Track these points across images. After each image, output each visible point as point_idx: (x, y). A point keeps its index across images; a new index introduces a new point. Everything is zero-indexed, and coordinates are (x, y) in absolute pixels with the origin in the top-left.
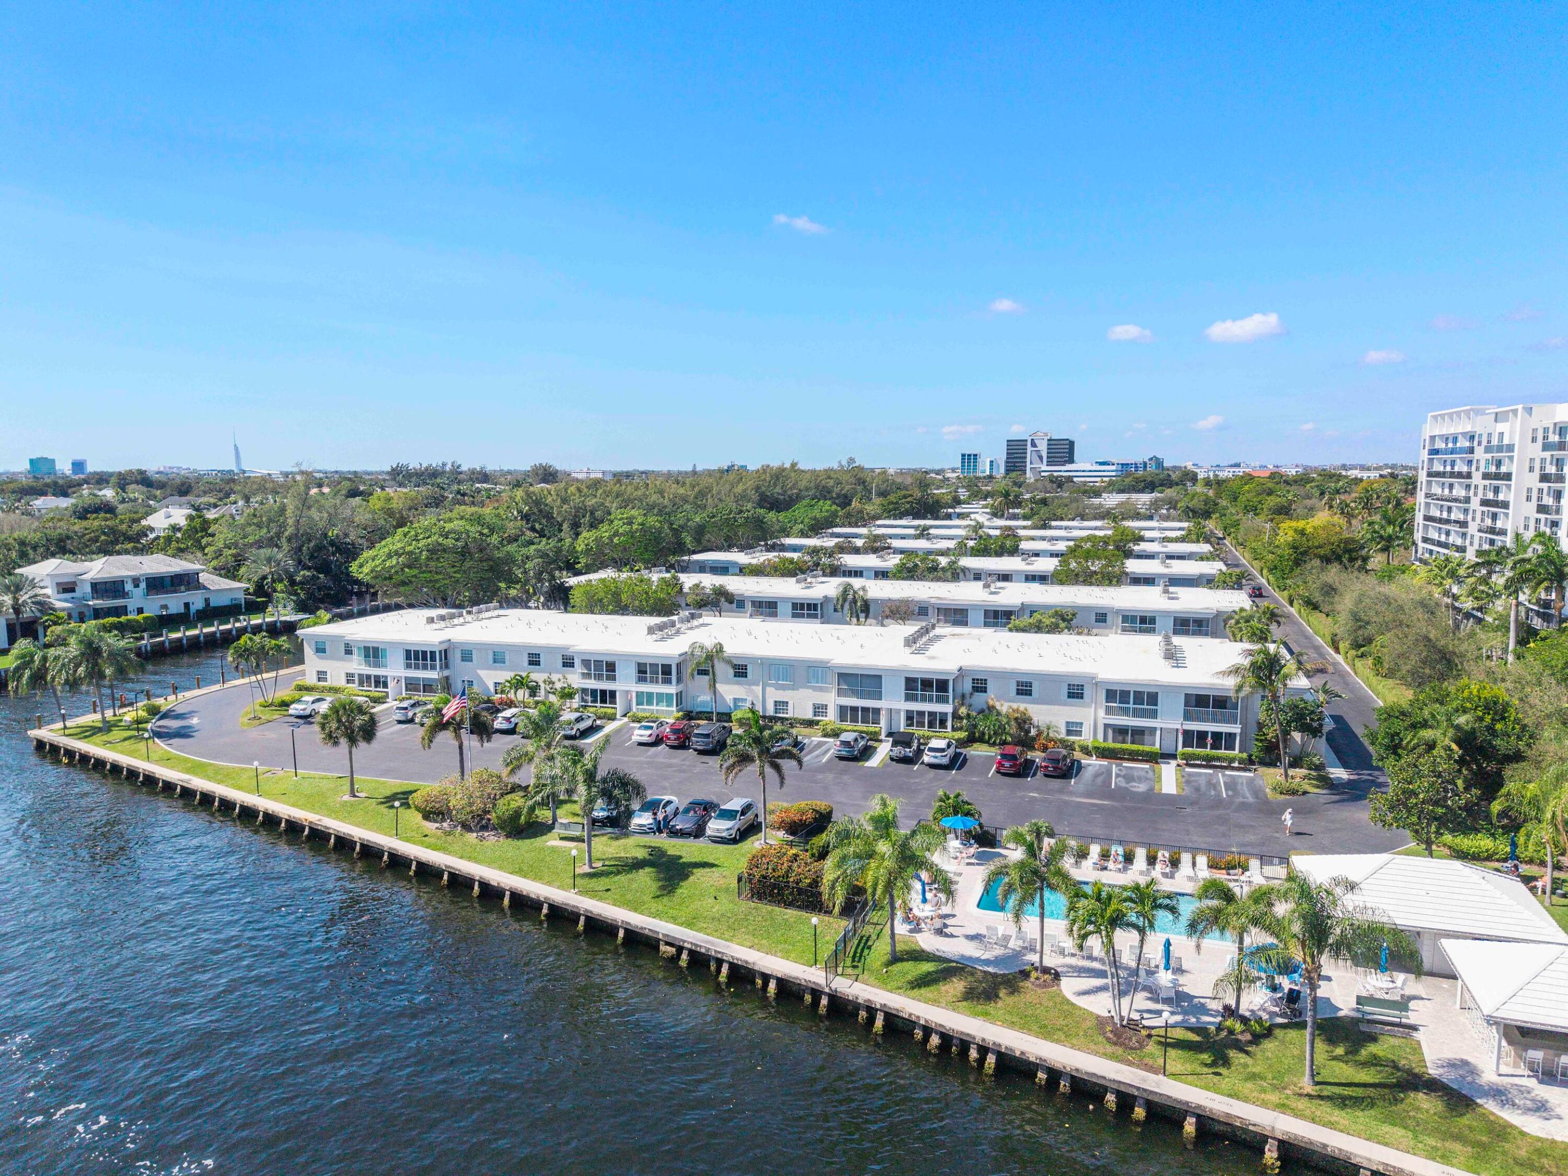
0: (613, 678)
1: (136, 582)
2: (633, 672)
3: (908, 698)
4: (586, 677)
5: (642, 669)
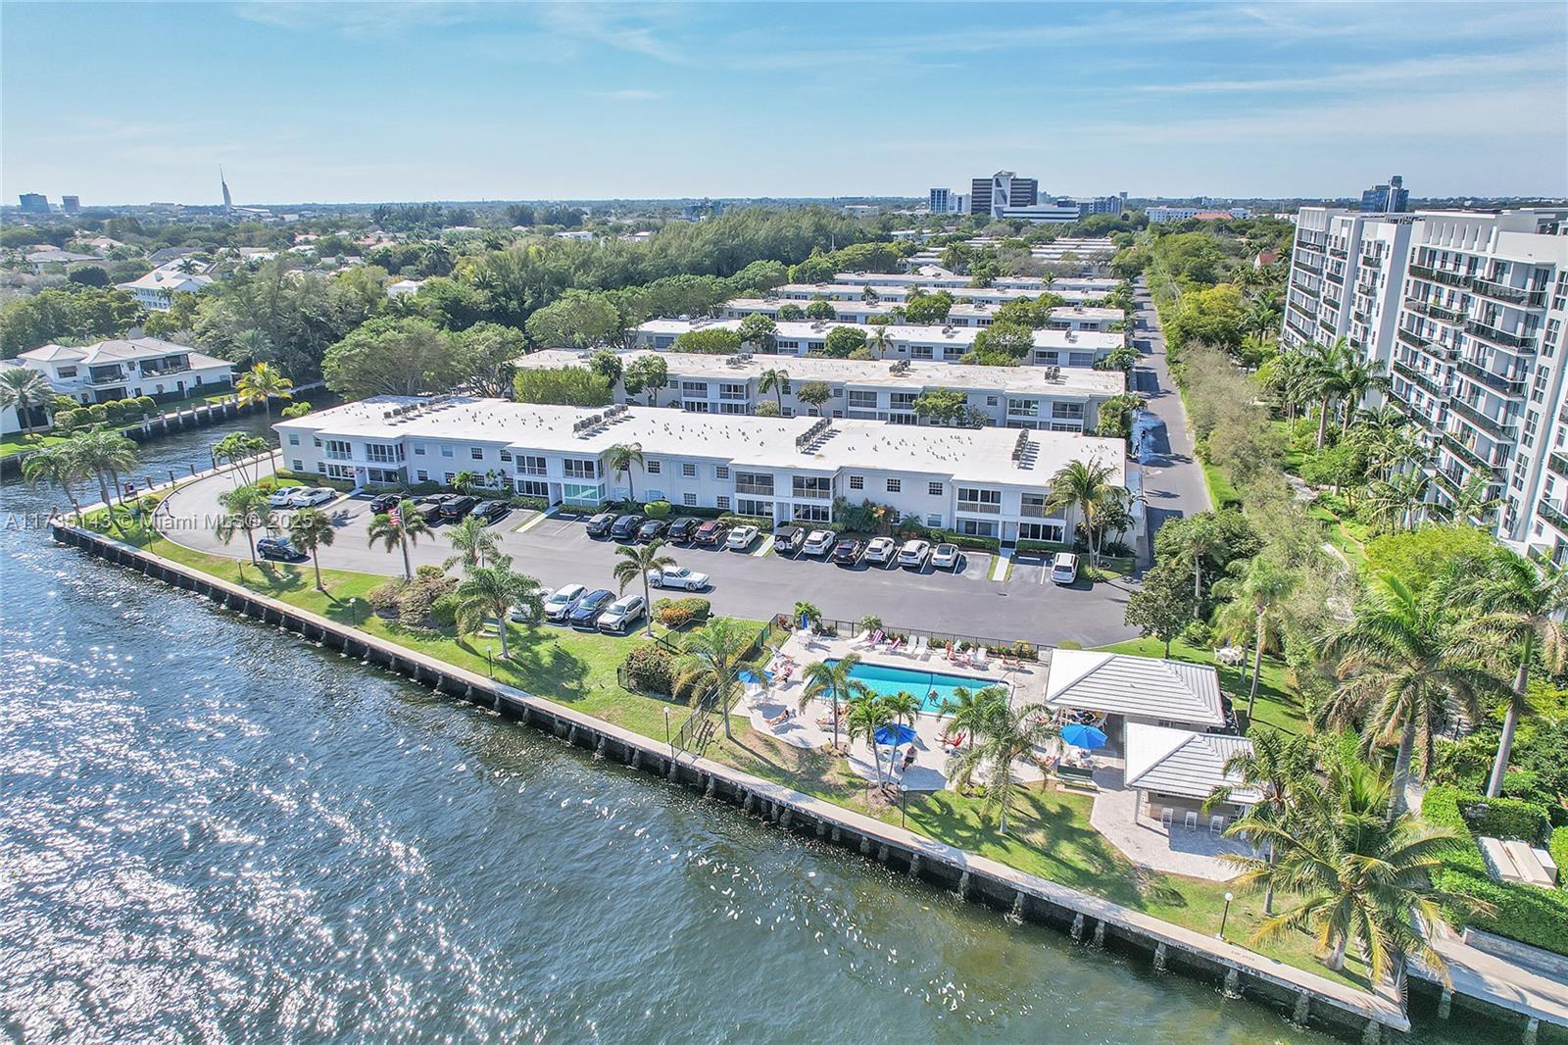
0: (543, 472)
1: (131, 365)
2: (561, 466)
3: (795, 494)
4: (521, 470)
5: (568, 464)
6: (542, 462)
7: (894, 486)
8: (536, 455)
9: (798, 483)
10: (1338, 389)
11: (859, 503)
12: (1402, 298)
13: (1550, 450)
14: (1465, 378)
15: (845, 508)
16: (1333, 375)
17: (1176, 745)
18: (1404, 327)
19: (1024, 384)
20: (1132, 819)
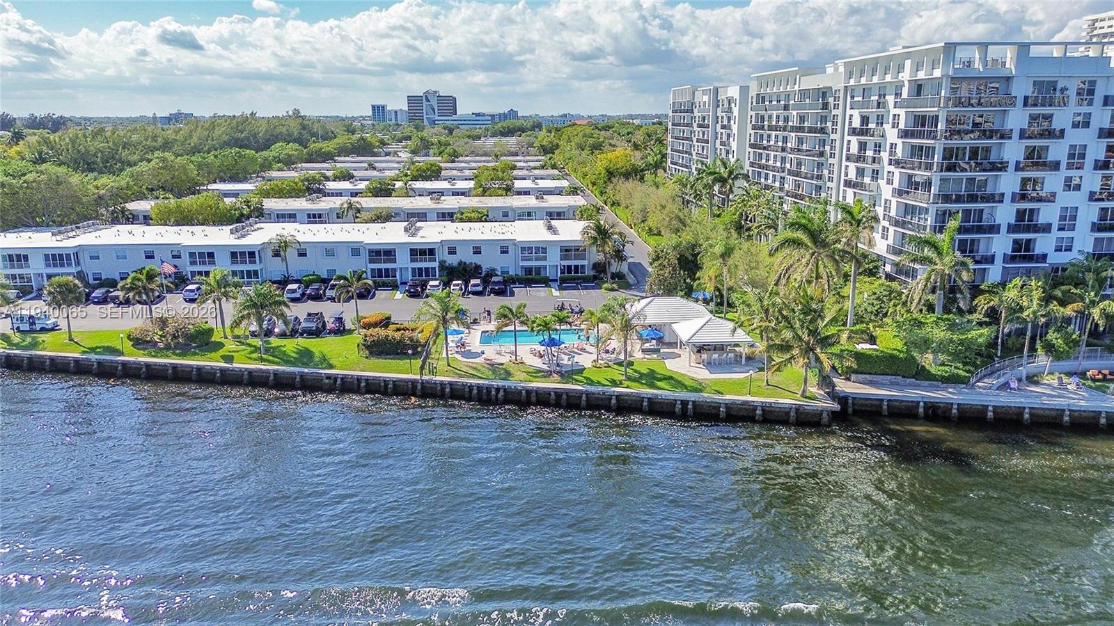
0: (212, 263)
2: (228, 257)
3: (412, 261)
4: (193, 263)
5: (234, 255)
6: (211, 255)
7: (477, 251)
8: (206, 251)
9: (413, 252)
10: (719, 181)
11: (455, 264)
12: (750, 126)
13: (843, 178)
14: (792, 156)
15: (446, 267)
16: (715, 173)
17: (702, 324)
18: (752, 142)
19: (524, 203)
20: (687, 365)
